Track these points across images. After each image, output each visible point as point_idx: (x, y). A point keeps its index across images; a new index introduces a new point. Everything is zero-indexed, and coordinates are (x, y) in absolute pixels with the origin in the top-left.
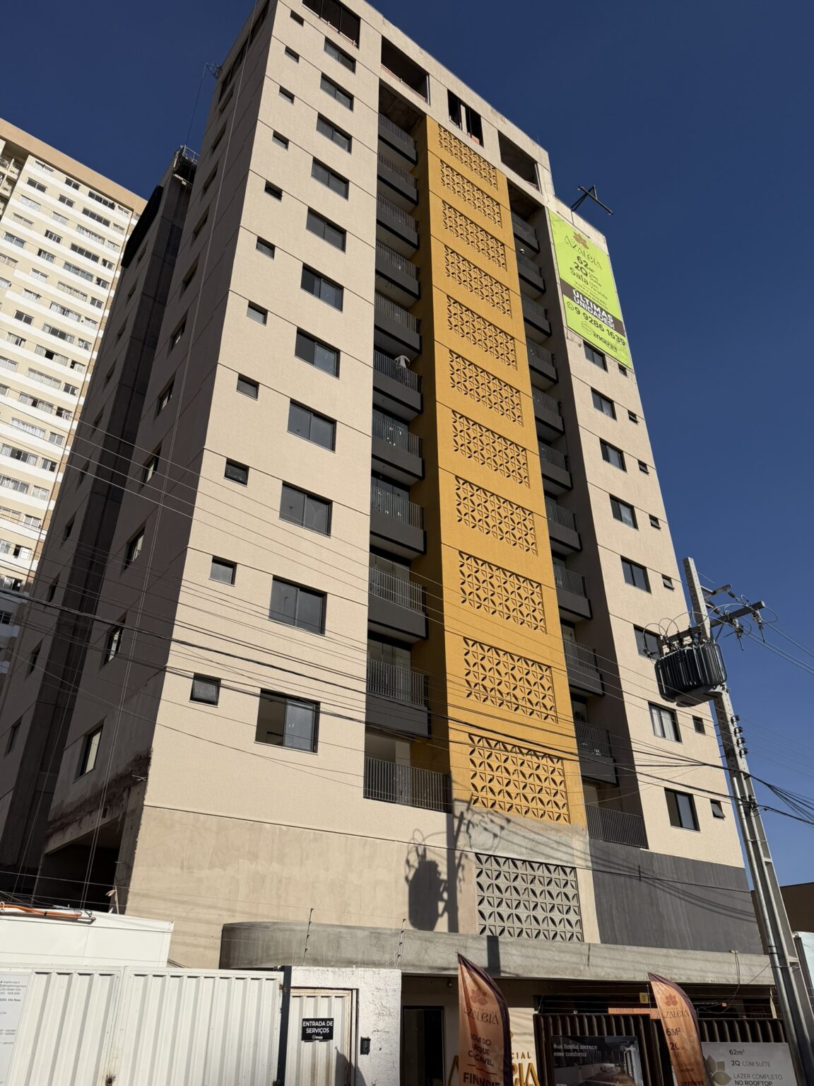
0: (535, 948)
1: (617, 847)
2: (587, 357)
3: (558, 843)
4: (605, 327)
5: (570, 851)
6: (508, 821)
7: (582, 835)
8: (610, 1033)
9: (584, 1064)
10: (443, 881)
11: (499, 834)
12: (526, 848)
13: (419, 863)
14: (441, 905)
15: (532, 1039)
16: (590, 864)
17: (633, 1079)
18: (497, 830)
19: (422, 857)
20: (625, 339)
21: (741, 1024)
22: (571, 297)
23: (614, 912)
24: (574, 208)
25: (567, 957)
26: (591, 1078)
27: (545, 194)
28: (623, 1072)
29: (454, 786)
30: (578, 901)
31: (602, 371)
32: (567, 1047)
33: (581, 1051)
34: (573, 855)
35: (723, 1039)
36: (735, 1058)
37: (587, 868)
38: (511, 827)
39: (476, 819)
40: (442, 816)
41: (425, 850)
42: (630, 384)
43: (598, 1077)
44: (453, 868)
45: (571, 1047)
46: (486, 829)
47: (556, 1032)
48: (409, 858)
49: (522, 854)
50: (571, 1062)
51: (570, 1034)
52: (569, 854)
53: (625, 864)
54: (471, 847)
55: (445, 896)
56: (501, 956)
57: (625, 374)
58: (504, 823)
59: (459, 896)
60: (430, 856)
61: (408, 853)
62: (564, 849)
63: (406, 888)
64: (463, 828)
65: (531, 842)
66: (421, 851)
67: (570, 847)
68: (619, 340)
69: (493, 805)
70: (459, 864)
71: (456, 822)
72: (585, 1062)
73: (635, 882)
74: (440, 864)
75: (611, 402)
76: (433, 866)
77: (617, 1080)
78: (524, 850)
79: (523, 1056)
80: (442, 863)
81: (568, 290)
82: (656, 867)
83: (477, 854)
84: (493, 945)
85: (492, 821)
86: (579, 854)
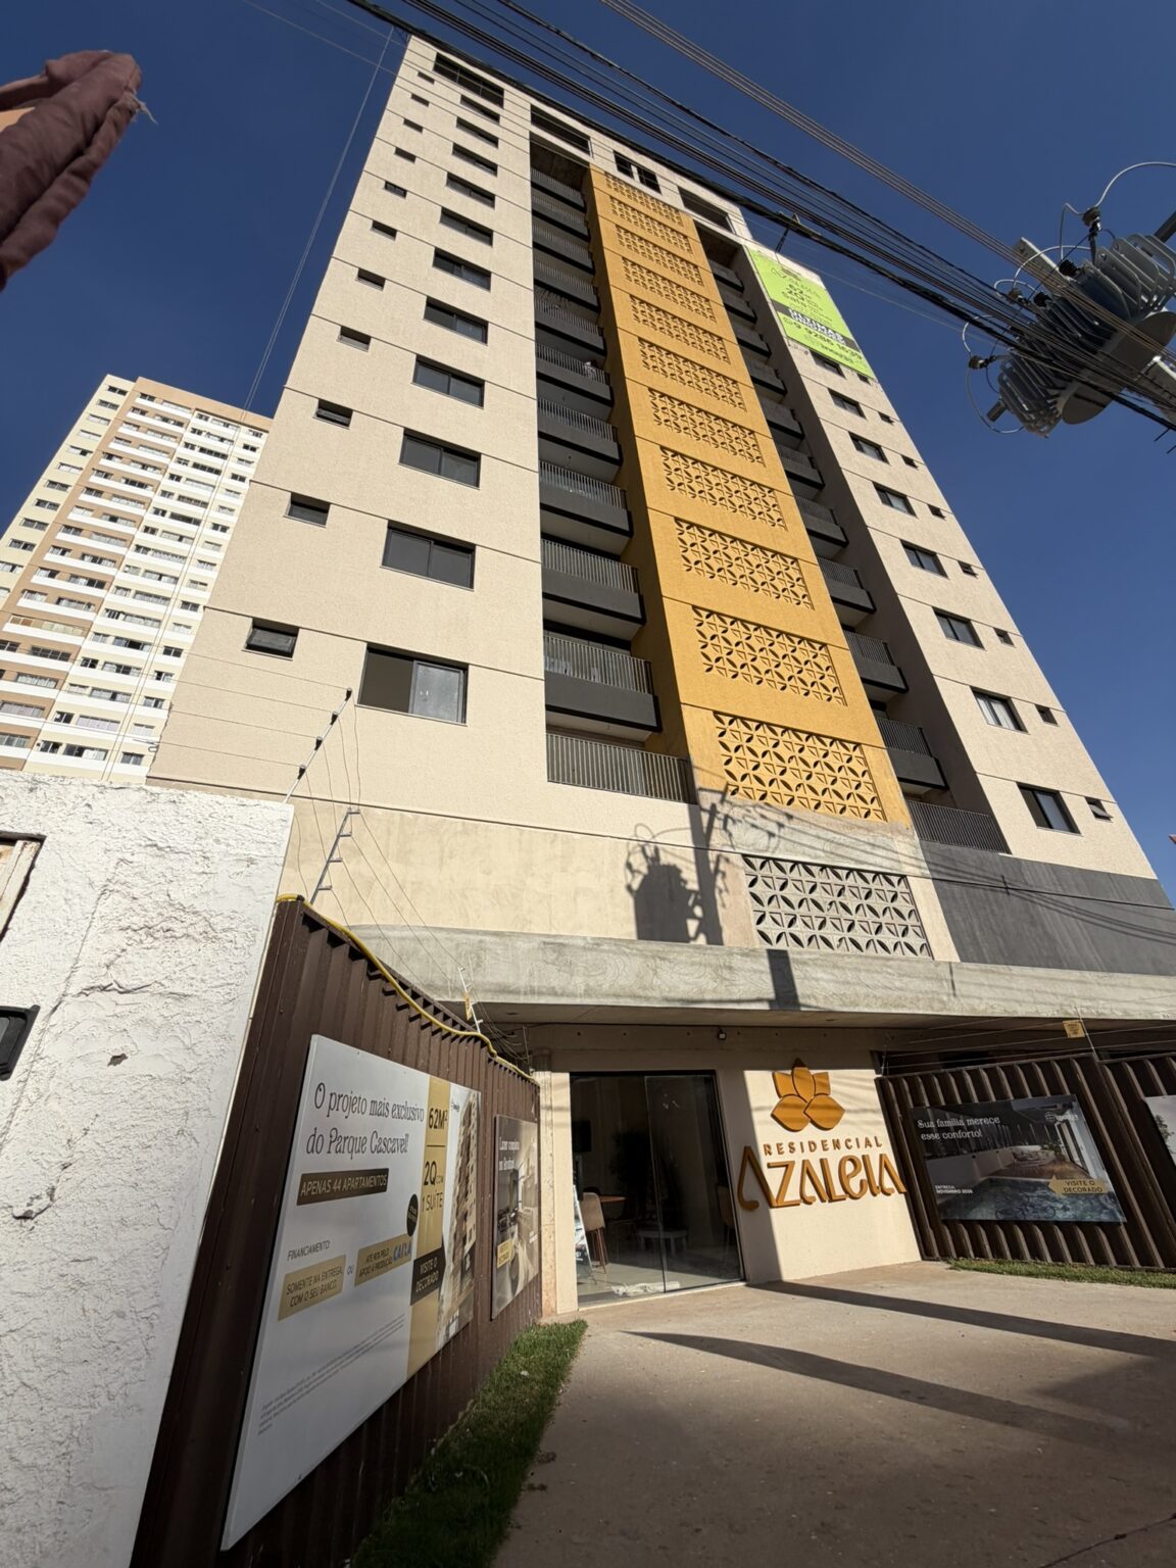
0: (857, 969)
1: (965, 851)
3: (873, 845)
4: (835, 343)
5: (895, 856)
6: (790, 817)
7: (908, 836)
8: (1019, 1094)
9: (979, 1149)
10: (691, 892)
11: (776, 832)
12: (823, 851)
13: (649, 868)
14: (692, 924)
15: (880, 1118)
16: (928, 873)
17: (1085, 1171)
18: (774, 828)
19: (654, 861)
22: (789, 314)
23: (978, 933)
24: (778, 249)
25: (915, 984)
26: (998, 1173)
27: (740, 232)
28: (1060, 1159)
29: (696, 772)
30: (919, 918)
32: (941, 1124)
33: (970, 1128)
34: (899, 861)
37: (924, 876)
38: (794, 824)
39: (736, 813)
40: (681, 809)
41: (657, 850)
43: (1012, 1169)
44: (707, 876)
45: (950, 1123)
46: (753, 826)
47: (918, 1103)
48: (632, 860)
49: (816, 857)
50: (954, 1148)
51: (943, 1104)
52: (893, 859)
53: (981, 873)
54: (732, 846)
55: (698, 911)
56: (797, 982)
58: (783, 820)
59: (721, 912)
60: (665, 859)
61: (629, 854)
62: (883, 852)
63: (630, 901)
64: (717, 823)
65: (828, 843)
66: (650, 851)
67: (893, 851)
69: (763, 797)
70: (717, 870)
71: (705, 817)
72: (980, 1146)
73: (1001, 896)
74: (684, 870)
76: (673, 872)
77: (1051, 1174)
78: (821, 854)
80: (688, 868)
81: (785, 310)
82: (1028, 877)
83: (745, 856)
84: (779, 963)
85: (763, 816)
86: (908, 860)
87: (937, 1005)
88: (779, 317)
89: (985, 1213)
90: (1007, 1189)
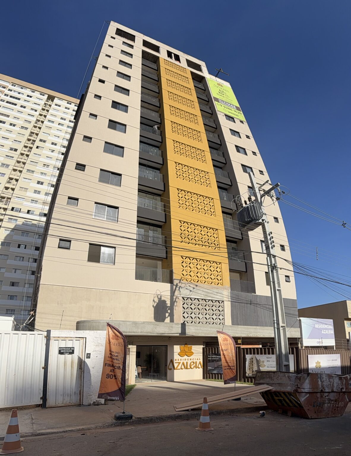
1: (243, 293)
3: (217, 293)
5: (222, 295)
6: (197, 286)
7: (228, 290)
10: (168, 306)
11: (192, 290)
13: (159, 301)
14: (167, 315)
15: (202, 354)
16: (230, 300)
19: (160, 299)
23: (238, 315)
26: (219, 365)
29: (174, 274)
30: (224, 312)
32: (212, 357)
33: (217, 358)
34: (223, 297)
35: (265, 354)
36: (268, 359)
37: (229, 301)
38: (197, 288)
39: (183, 285)
40: (169, 285)
41: (161, 296)
44: (173, 302)
45: (214, 357)
46: (187, 289)
47: (209, 352)
49: (201, 297)
51: (214, 353)
53: (245, 299)
54: (180, 295)
55: (169, 311)
56: (186, 330)
57: (243, 123)
58: (195, 287)
59: (174, 311)
60: (163, 299)
61: (154, 298)
62: (219, 295)
63: (153, 309)
64: (177, 289)
65: (205, 293)
66: (159, 297)
69: (191, 281)
70: (175, 301)
71: (174, 287)
72: (218, 361)
73: (248, 305)
74: (167, 301)
75: (238, 133)
76: (164, 302)
78: (203, 296)
80: (168, 301)
82: (258, 300)
83: (183, 297)
85: (189, 286)
86: (226, 296)
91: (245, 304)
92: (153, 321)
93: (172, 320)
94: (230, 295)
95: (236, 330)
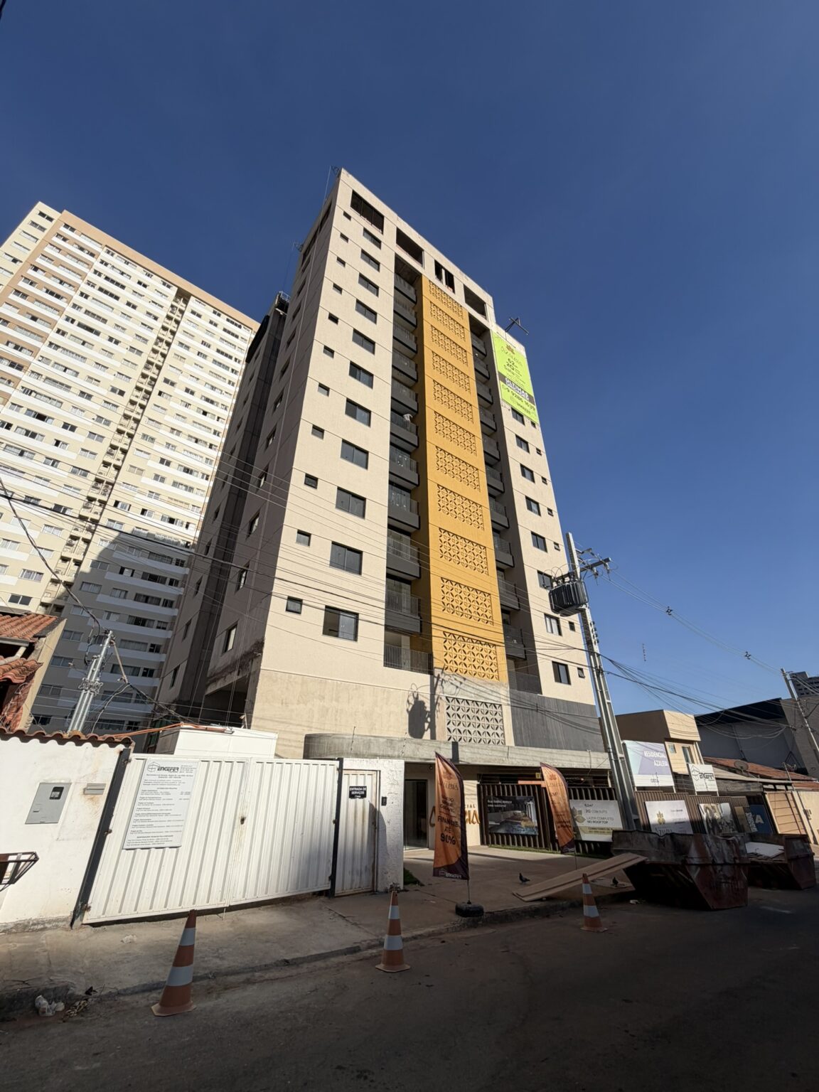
0: (478, 748)
1: (525, 693)
2: (514, 416)
3: (492, 691)
4: (524, 400)
5: (498, 695)
6: (465, 679)
7: (505, 687)
8: (519, 794)
9: (505, 811)
10: (427, 712)
11: (459, 686)
12: (474, 694)
13: (415, 702)
14: (426, 725)
15: (476, 797)
16: (510, 703)
17: (531, 819)
18: (458, 684)
19: (416, 699)
20: (535, 407)
21: (592, 790)
22: (505, 382)
23: (522, 729)
24: (507, 330)
25: (496, 753)
26: (509, 819)
27: (490, 322)
28: (526, 816)
29: (435, 660)
30: (503, 723)
31: (521, 425)
32: (495, 802)
33: (503, 804)
34: (501, 698)
35: (581, 798)
36: (588, 808)
37: (508, 705)
38: (466, 682)
39: (446, 678)
40: (428, 676)
41: (418, 695)
42: (537, 432)
43: (512, 818)
44: (434, 705)
45: (498, 802)
46: (452, 684)
47: (489, 794)
48: (409, 699)
49: (472, 697)
50: (497, 810)
51: (497, 795)
52: (498, 697)
53: (530, 703)
54: (443, 693)
55: (429, 720)
56: (460, 753)
57: (535, 426)
58: (462, 680)
59: (436, 720)
60: (421, 698)
61: (408, 697)
62: (495, 694)
63: (407, 715)
64: (439, 683)
65: (477, 691)
66: (415, 696)
68: (532, 407)
69: (456, 671)
70: (437, 703)
71: (435, 680)
72: (505, 810)
73: (534, 712)
75: (526, 443)
76: (422, 703)
77: (523, 820)
78: (473, 695)
79: (471, 806)
80: (427, 702)
81: (503, 378)
82: (546, 704)
83: (447, 697)
84: (455, 746)
85: (455, 679)
86: (503, 697)
87: (501, 762)
88: (500, 384)
89: (502, 831)
90: (509, 824)
91: (530, 711)
92: (408, 736)
93: (433, 737)
94: (509, 696)
95: (526, 755)
